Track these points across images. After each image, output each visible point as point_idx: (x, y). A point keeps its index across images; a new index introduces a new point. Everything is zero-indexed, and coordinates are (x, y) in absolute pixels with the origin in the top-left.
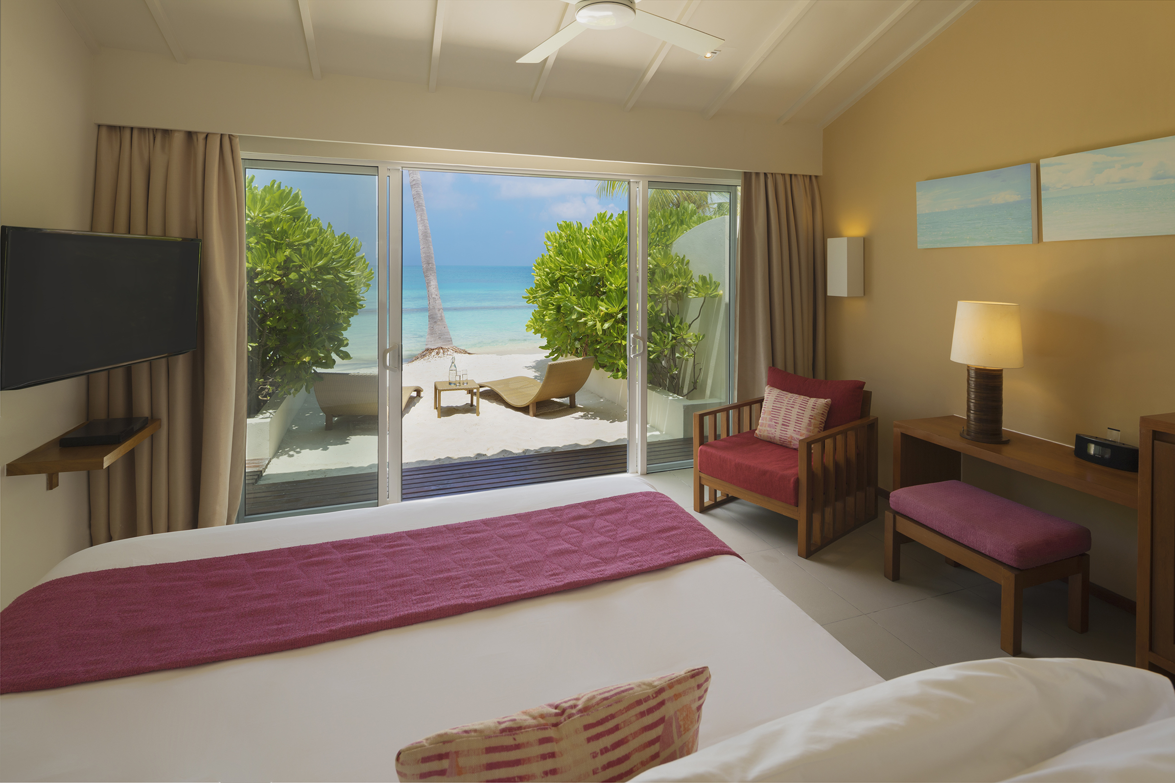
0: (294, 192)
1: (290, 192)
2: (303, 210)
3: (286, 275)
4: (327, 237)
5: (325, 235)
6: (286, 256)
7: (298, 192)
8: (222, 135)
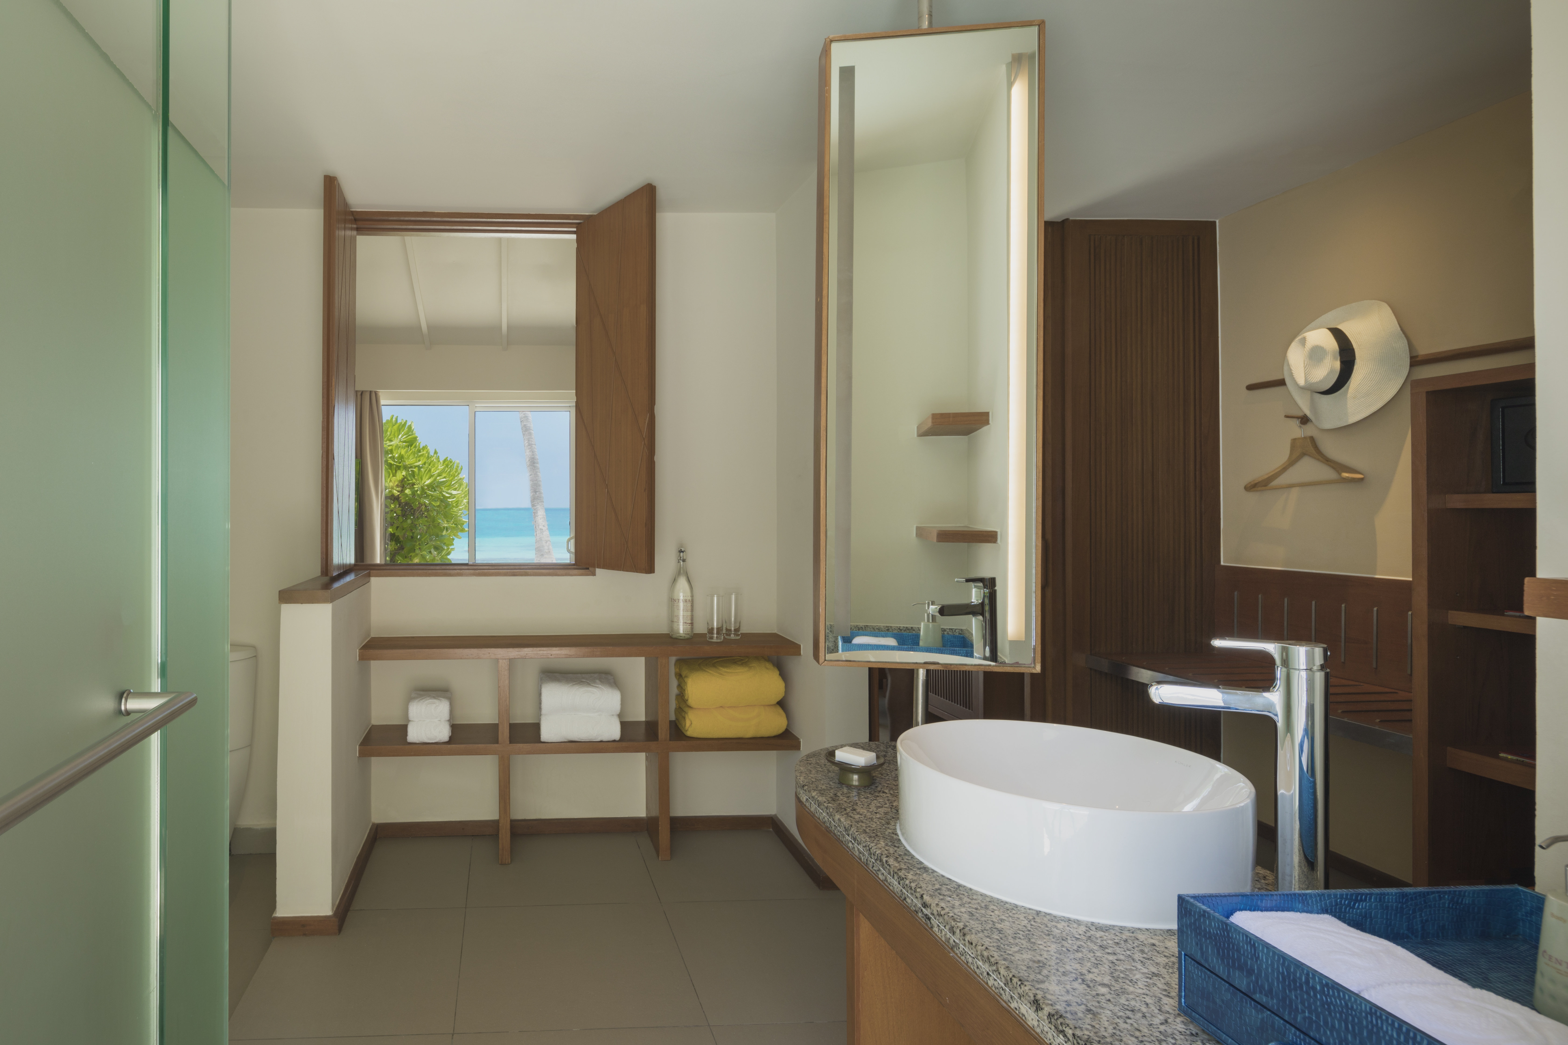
0: (409, 424)
1: (405, 423)
2: (416, 438)
3: (402, 491)
4: (433, 461)
5: (432, 459)
6: (403, 476)
7: (411, 425)
8: (370, 391)
